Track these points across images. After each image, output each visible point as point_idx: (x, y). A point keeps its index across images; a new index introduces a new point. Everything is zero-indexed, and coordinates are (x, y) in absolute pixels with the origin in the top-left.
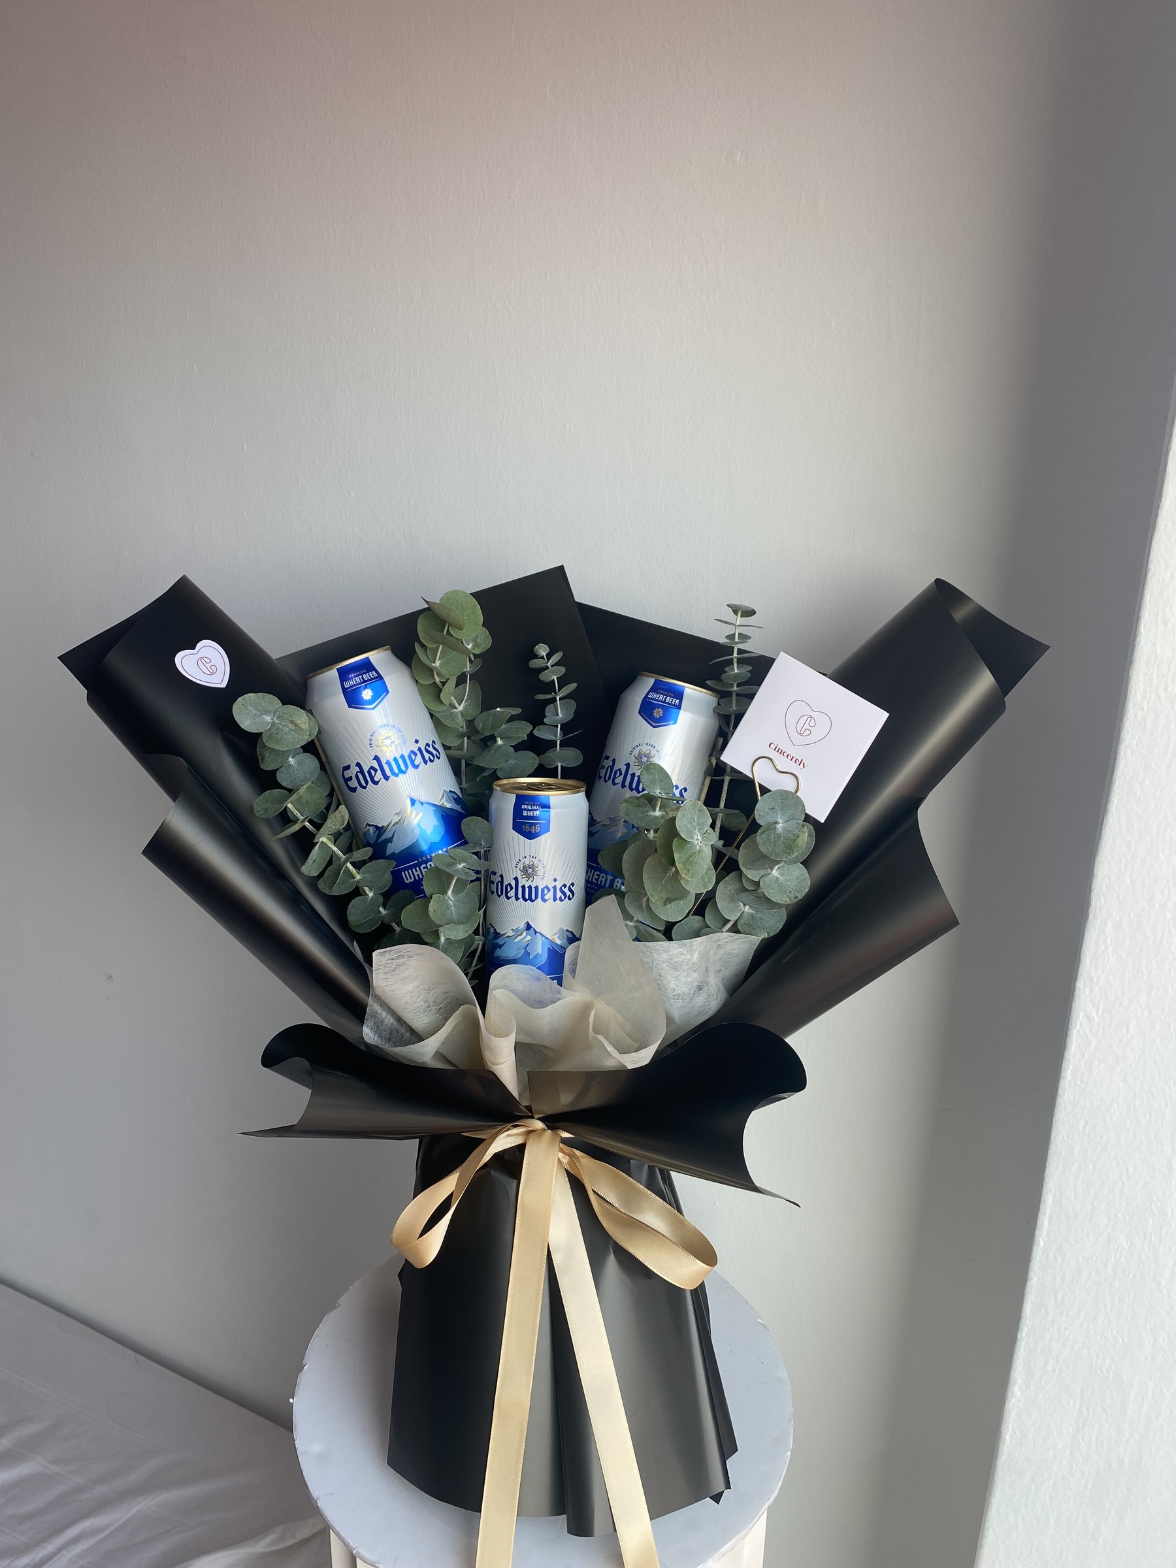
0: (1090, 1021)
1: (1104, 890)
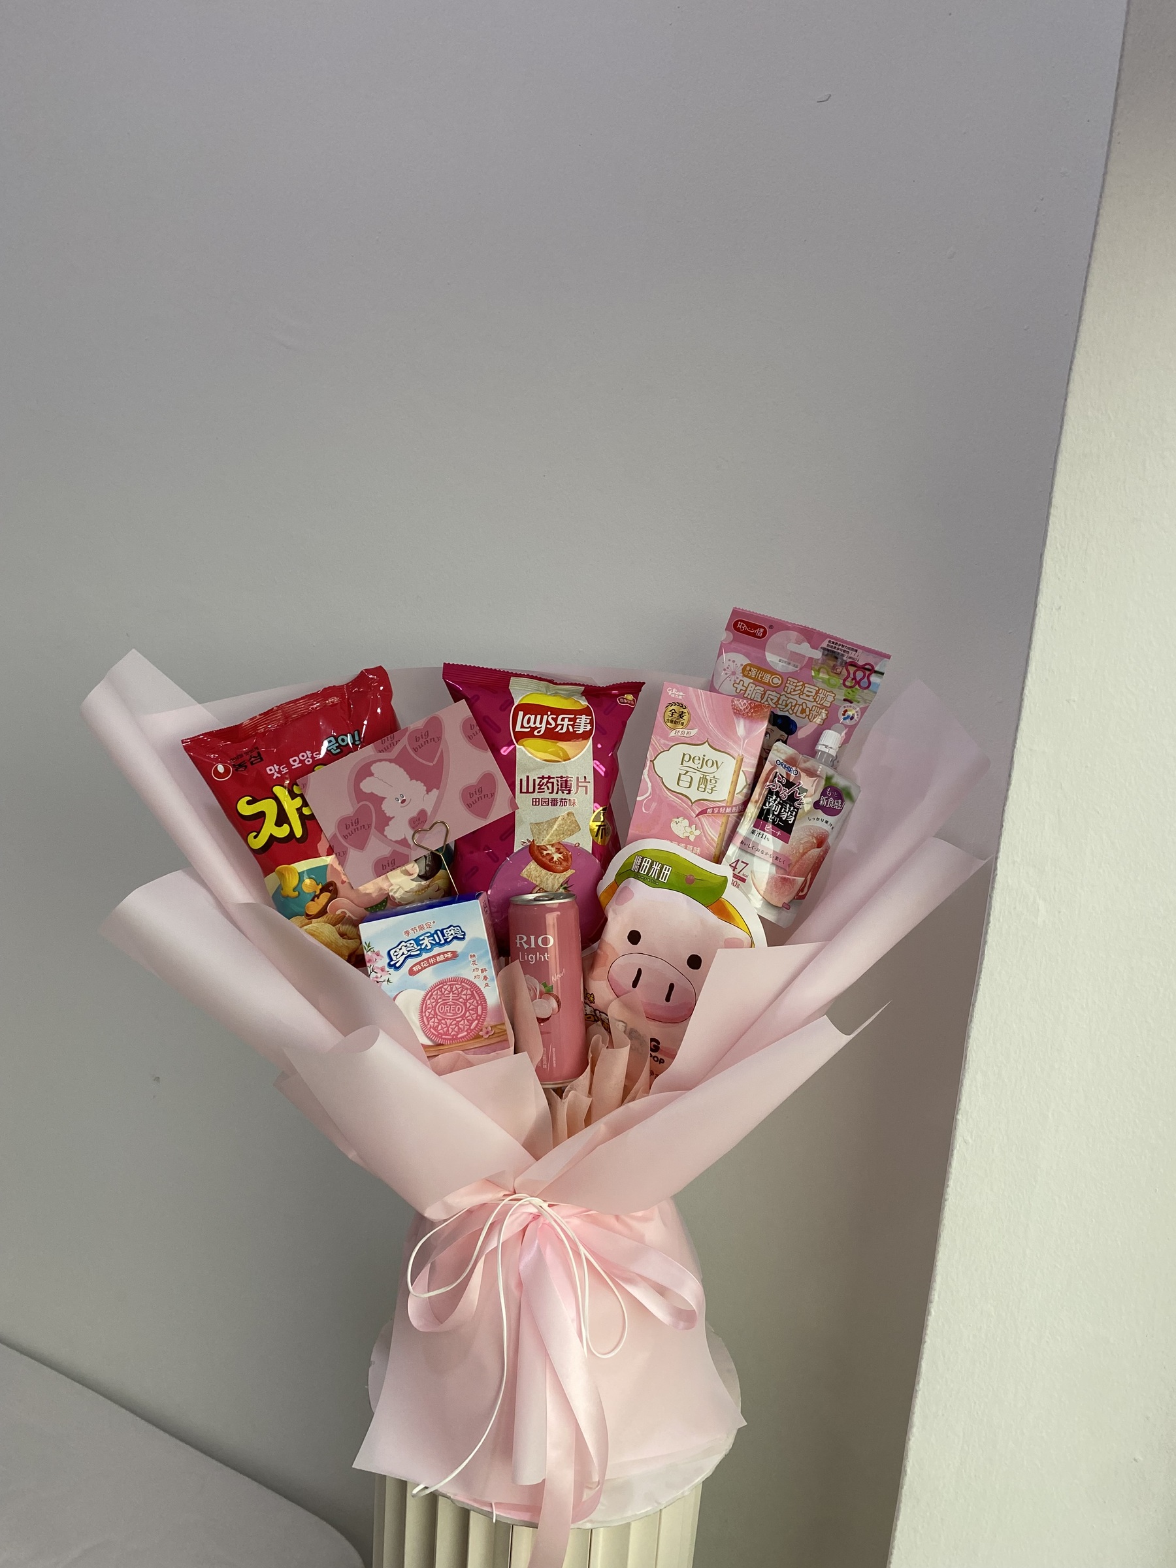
1: (975, 1048)
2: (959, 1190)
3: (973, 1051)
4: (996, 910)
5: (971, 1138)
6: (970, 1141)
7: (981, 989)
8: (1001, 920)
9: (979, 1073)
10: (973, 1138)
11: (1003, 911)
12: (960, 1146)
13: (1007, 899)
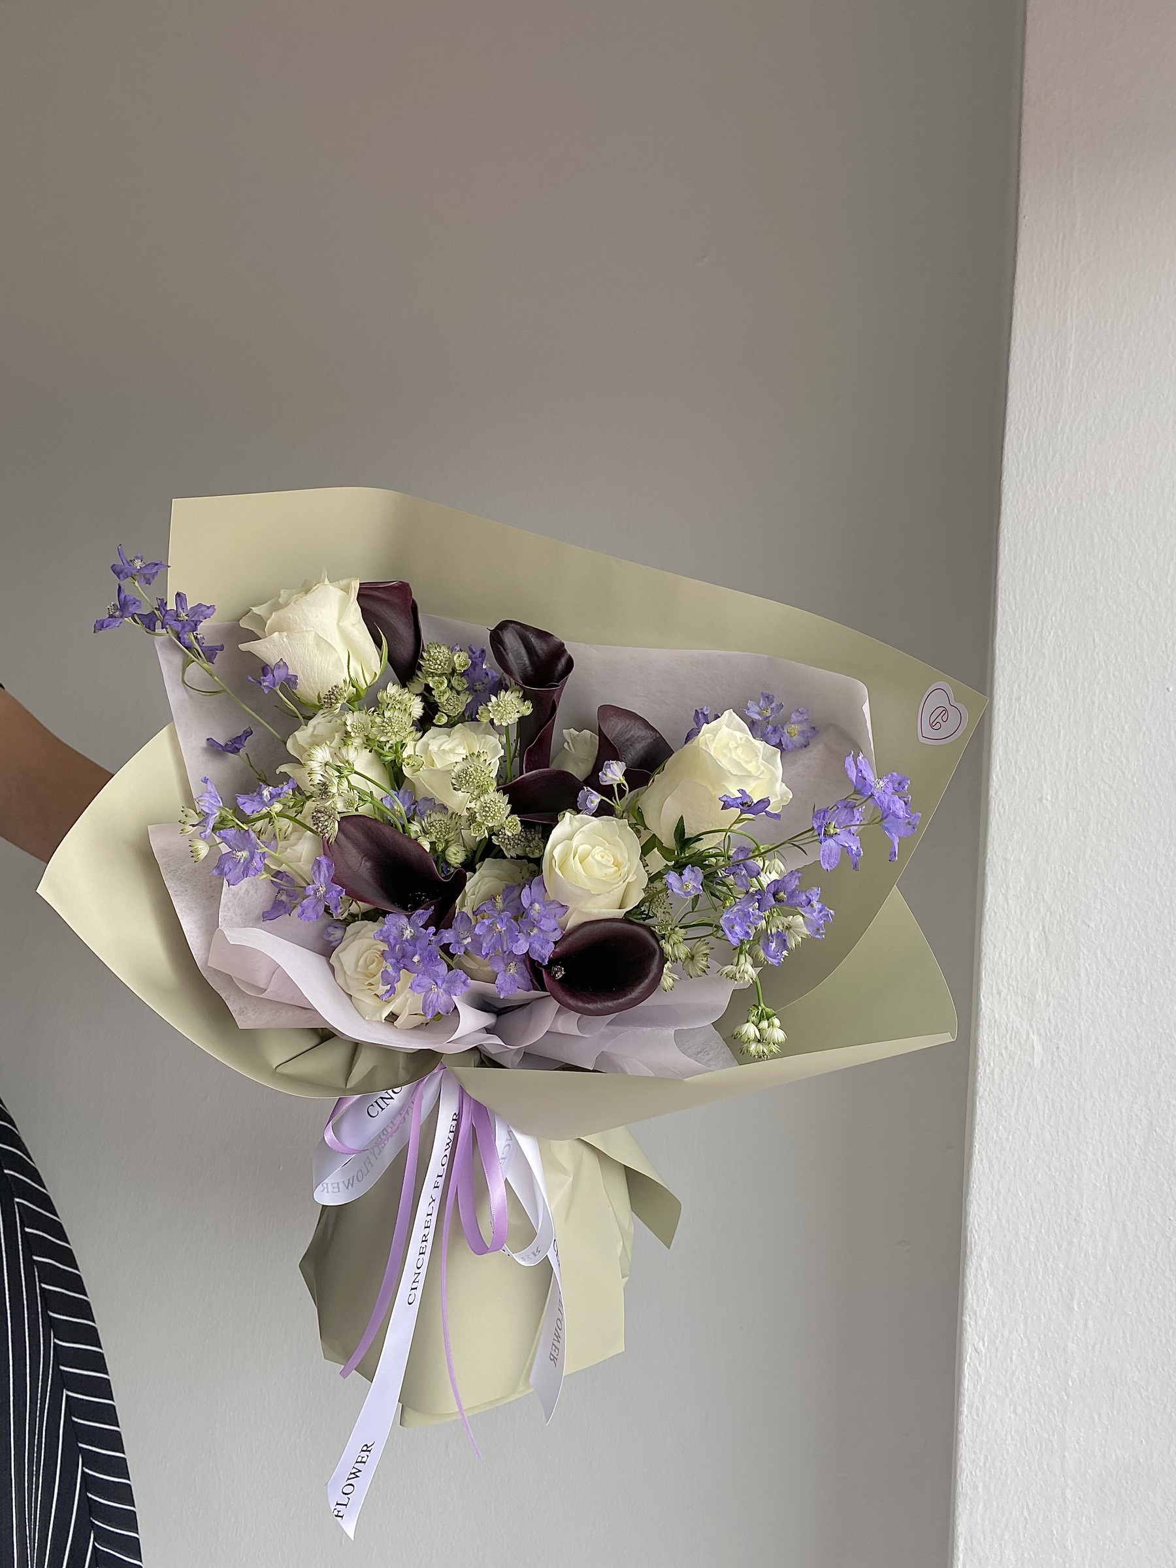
0: (979, 1354)
2: (975, 1417)
3: (974, 1231)
4: (985, 1051)
5: (984, 1346)
6: (982, 1348)
7: (977, 1152)
8: (992, 1064)
9: (985, 1258)
10: (986, 1344)
11: (993, 1053)
12: (971, 1358)
13: (996, 1037)
